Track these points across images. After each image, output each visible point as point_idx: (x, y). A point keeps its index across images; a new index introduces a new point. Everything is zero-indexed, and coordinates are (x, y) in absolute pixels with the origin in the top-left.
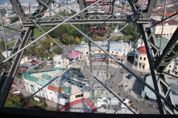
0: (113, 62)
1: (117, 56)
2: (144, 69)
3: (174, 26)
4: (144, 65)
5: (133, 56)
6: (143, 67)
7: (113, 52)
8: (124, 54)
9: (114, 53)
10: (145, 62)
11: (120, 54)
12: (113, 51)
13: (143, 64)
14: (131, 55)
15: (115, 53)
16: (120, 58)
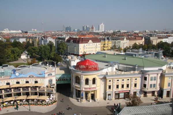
0: (32, 102)
1: (38, 88)
2: (95, 101)
3: (98, 44)
4: (93, 93)
5: (66, 82)
6: (93, 97)
7: (27, 82)
8: (51, 81)
9: (30, 82)
10: (95, 88)
11: (44, 83)
12: (28, 80)
13: (92, 91)
14: (62, 82)
15: (32, 83)
16: (46, 90)
